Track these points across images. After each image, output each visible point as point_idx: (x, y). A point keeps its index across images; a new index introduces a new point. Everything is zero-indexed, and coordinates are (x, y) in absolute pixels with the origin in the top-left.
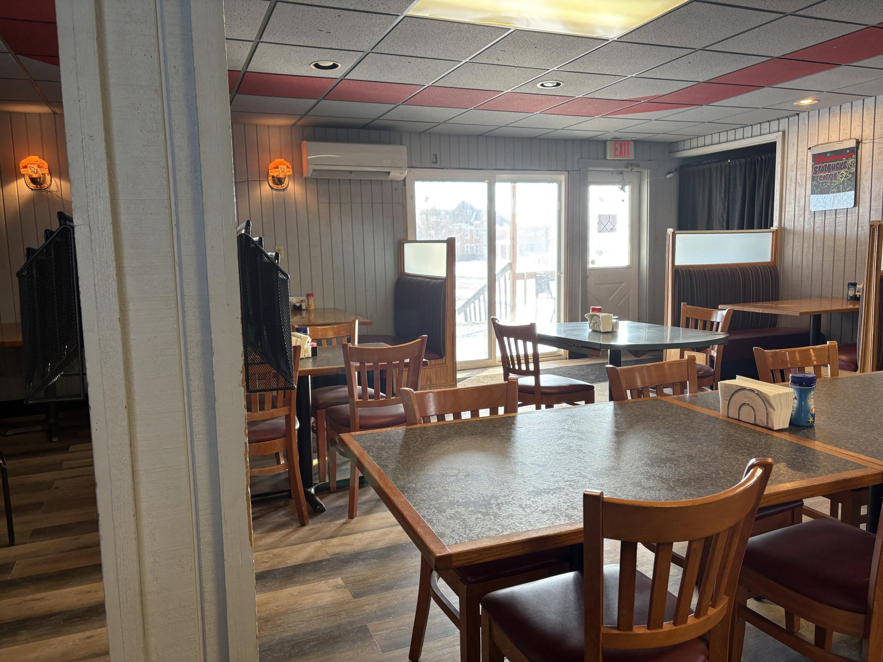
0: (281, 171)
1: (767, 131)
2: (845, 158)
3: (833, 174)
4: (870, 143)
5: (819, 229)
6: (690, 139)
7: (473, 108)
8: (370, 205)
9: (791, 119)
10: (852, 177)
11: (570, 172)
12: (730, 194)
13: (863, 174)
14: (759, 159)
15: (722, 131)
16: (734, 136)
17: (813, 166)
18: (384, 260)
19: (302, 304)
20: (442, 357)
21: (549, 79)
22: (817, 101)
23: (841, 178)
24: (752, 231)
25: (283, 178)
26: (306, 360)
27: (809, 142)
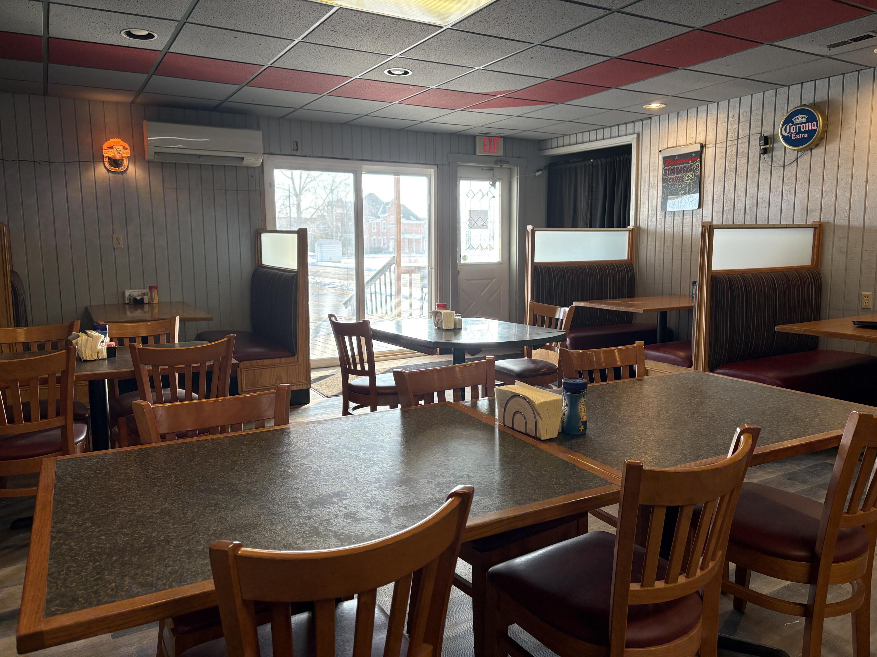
0: (116, 152)
1: (624, 133)
2: (690, 162)
3: (680, 177)
4: (712, 147)
5: (669, 230)
6: (557, 138)
7: (326, 94)
8: (224, 192)
9: (645, 122)
10: (696, 180)
11: (439, 166)
12: (593, 193)
13: (707, 177)
14: (618, 159)
15: (585, 131)
16: (595, 136)
17: (663, 168)
18: (239, 252)
19: (144, 297)
20: (294, 355)
21: (394, 67)
22: (665, 106)
23: (688, 180)
24: (612, 229)
25: (119, 160)
26: (101, 362)
27: (660, 144)
